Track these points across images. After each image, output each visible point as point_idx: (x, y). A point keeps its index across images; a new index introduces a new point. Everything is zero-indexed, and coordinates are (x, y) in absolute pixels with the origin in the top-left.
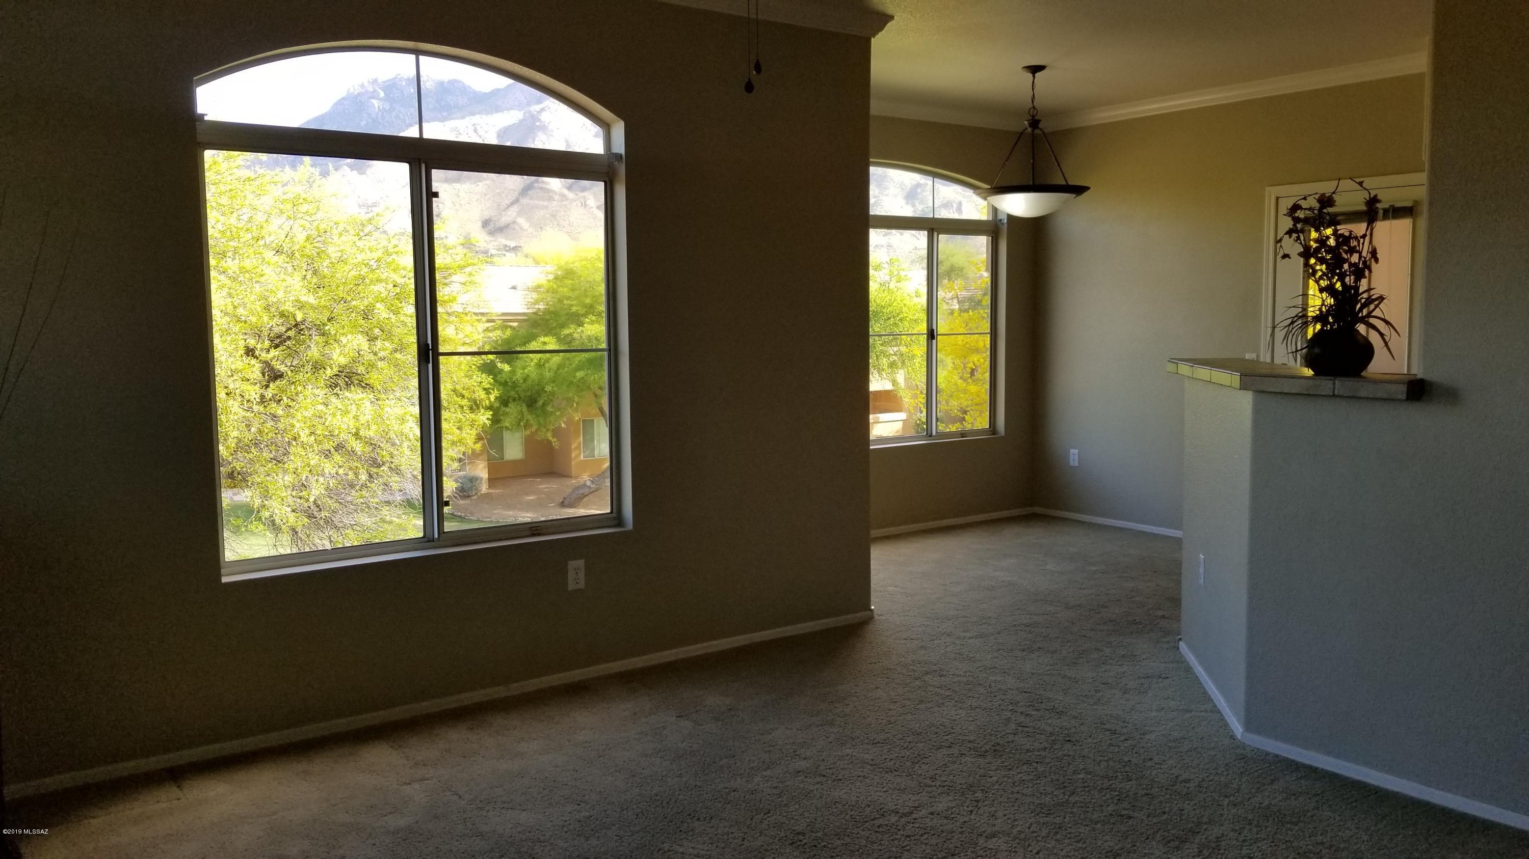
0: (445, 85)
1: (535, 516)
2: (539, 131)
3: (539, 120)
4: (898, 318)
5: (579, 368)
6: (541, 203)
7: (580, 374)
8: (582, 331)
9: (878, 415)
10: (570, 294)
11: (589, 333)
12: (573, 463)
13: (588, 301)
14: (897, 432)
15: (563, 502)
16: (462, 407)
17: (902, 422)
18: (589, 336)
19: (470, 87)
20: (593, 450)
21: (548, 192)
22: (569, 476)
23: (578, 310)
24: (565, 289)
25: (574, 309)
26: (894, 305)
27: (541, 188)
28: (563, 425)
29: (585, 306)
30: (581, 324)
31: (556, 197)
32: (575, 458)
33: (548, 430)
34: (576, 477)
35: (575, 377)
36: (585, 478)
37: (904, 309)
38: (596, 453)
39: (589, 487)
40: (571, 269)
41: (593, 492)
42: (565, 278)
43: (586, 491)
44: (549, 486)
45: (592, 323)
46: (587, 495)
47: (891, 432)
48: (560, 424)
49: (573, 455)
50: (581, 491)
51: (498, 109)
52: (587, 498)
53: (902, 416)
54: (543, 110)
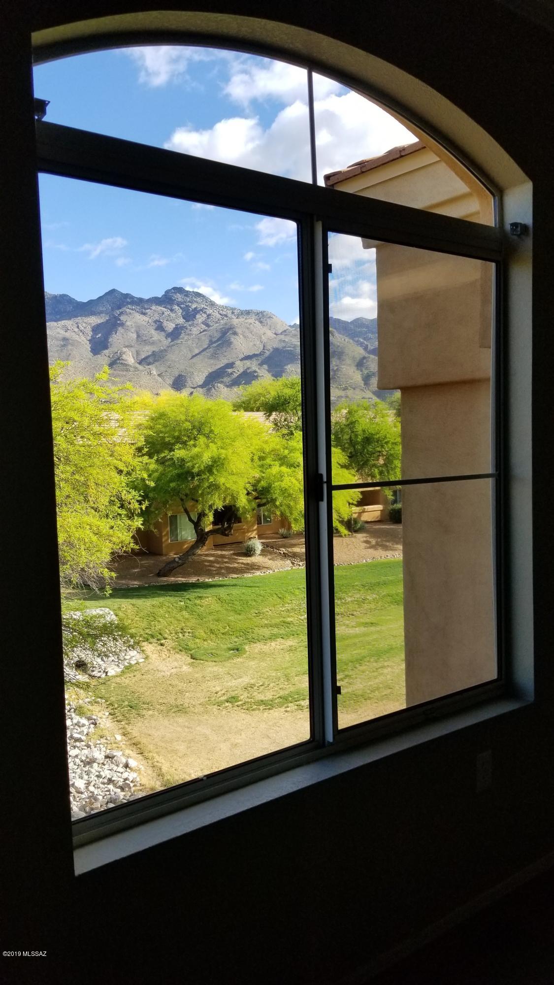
0: (58, 298)
1: (141, 583)
2: (119, 327)
3: (120, 320)
4: (384, 442)
5: (171, 481)
6: (121, 373)
7: (172, 485)
8: (173, 455)
9: (365, 507)
10: (163, 430)
11: (178, 456)
12: (164, 545)
13: (176, 434)
14: (378, 517)
15: (159, 573)
16: (120, 515)
17: (380, 511)
18: (178, 458)
19: (74, 299)
20: (177, 535)
21: (126, 366)
22: (161, 554)
23: (169, 440)
24: (160, 426)
25: (167, 440)
26: (381, 432)
27: (122, 363)
28: (160, 520)
29: (174, 437)
30: (171, 450)
31: (132, 369)
32: (164, 542)
33: (151, 524)
34: (166, 555)
35: (169, 486)
36: (173, 555)
37: (388, 436)
38: (179, 538)
39: (178, 562)
40: (163, 412)
41: (180, 566)
42: (159, 419)
43: (176, 565)
44: (147, 562)
45: (180, 449)
46: (175, 568)
47: (373, 518)
48: (158, 519)
49: (163, 540)
50: (172, 566)
51: (93, 313)
52: (175, 570)
53: (379, 507)
54: (121, 313)
